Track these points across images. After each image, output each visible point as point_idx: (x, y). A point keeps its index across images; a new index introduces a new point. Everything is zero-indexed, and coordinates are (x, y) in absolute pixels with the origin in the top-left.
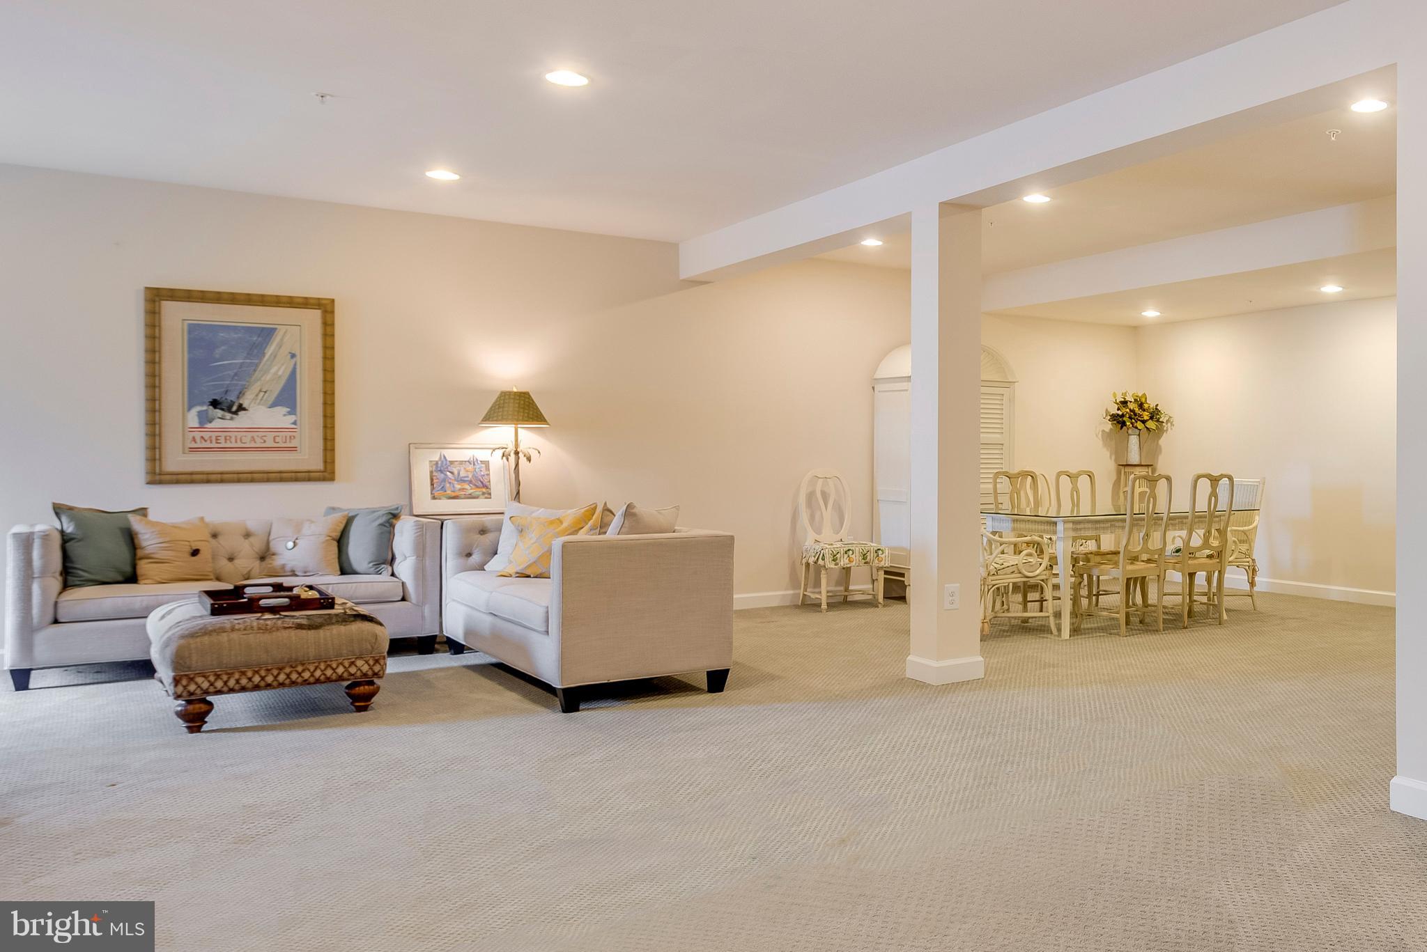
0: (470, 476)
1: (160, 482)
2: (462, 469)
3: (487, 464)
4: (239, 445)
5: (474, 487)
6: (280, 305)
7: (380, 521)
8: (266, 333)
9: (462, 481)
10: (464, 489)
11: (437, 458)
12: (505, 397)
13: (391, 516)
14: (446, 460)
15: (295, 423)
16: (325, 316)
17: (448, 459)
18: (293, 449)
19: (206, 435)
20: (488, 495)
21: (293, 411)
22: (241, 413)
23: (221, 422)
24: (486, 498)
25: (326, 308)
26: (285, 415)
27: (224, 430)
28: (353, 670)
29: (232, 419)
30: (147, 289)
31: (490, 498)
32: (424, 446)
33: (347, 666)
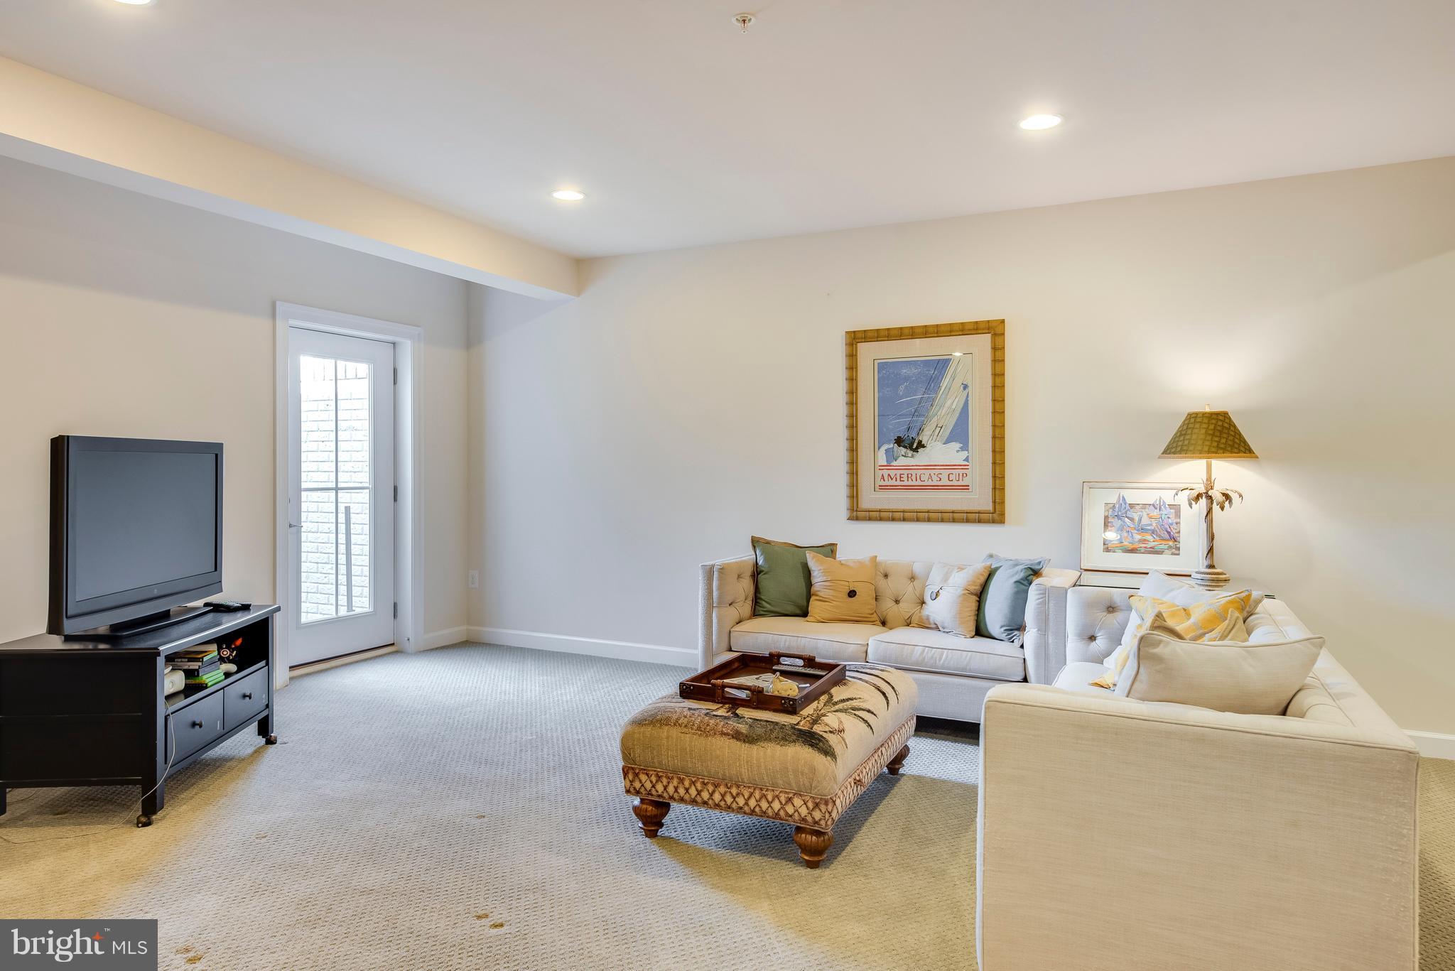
0: (1154, 524)
1: (857, 519)
2: (1145, 514)
3: (1177, 509)
4: (919, 483)
5: (1158, 538)
6: (953, 334)
7: (1017, 578)
8: (941, 365)
9: (1142, 530)
10: (1145, 540)
11: (1113, 499)
12: (1194, 419)
13: (1031, 573)
14: (1125, 504)
15: (967, 459)
16: (995, 339)
17: (1129, 502)
18: (965, 488)
19: (892, 473)
20: (1176, 550)
21: (965, 447)
22: (921, 450)
23: (905, 459)
24: (1173, 554)
25: (994, 330)
26: (958, 451)
27: (907, 468)
28: (790, 810)
29: (912, 456)
30: (847, 332)
31: (1179, 554)
32: (1101, 485)
33: (784, 802)
